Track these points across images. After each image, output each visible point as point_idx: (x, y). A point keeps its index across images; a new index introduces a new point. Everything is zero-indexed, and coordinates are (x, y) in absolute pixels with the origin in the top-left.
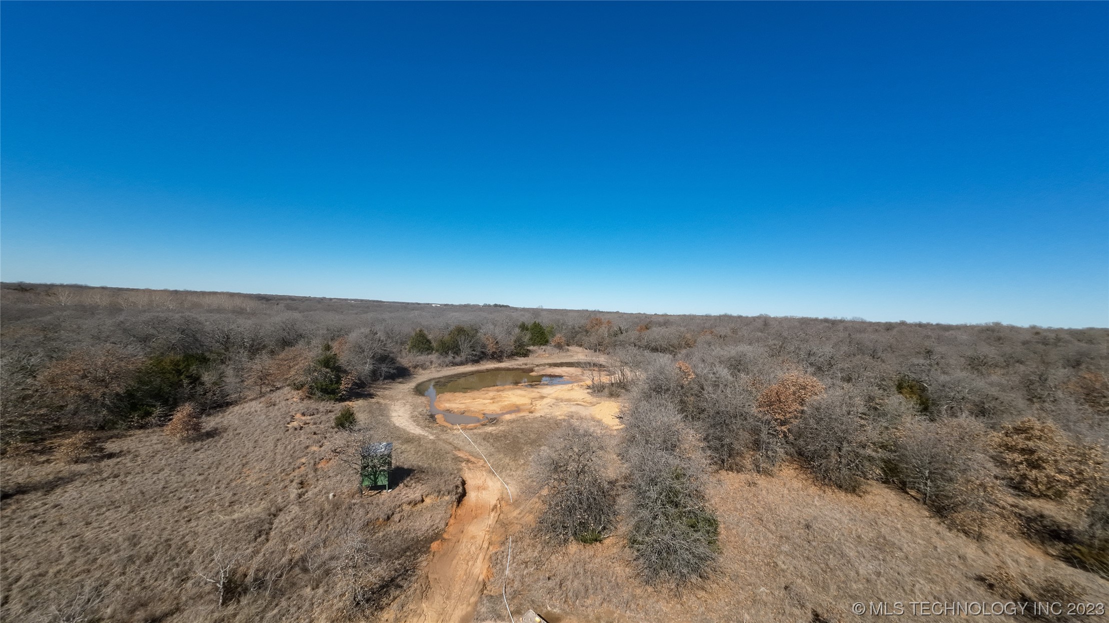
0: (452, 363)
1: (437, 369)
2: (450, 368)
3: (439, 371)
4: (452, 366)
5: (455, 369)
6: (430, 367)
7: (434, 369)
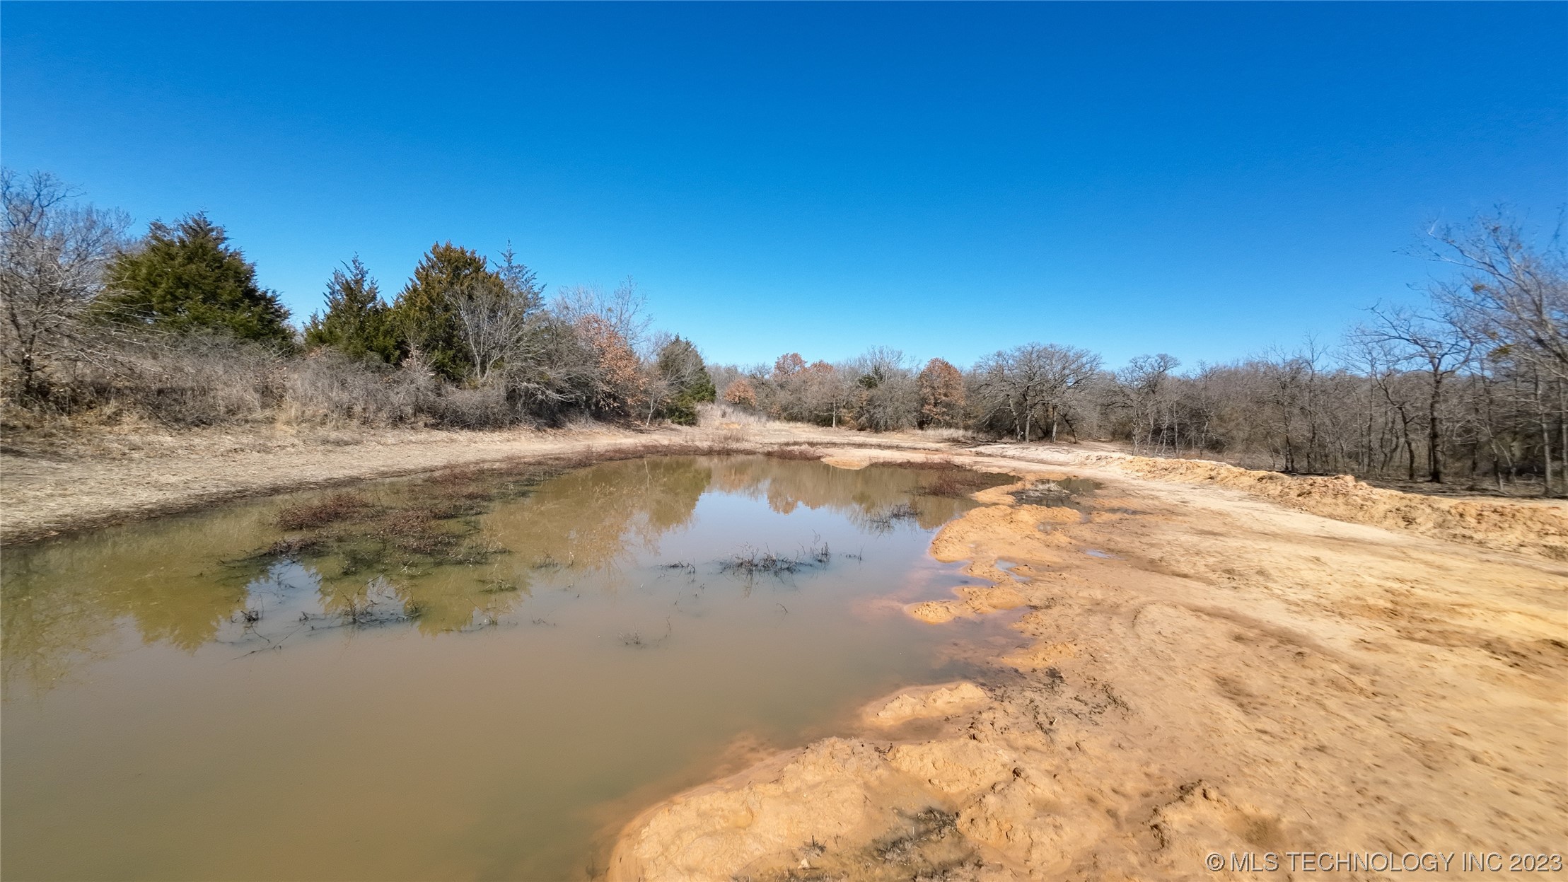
0: (432, 411)
1: (322, 432)
2: (423, 436)
3: (338, 443)
4: (435, 426)
5: (452, 441)
6: (258, 414)
7: (292, 431)
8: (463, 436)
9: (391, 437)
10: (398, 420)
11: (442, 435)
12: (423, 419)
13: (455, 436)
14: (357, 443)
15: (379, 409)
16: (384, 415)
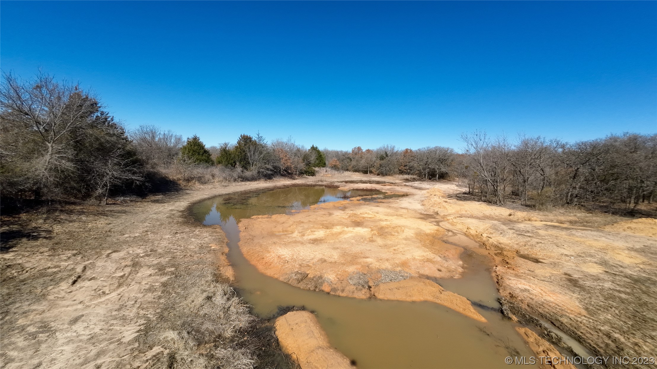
1: (223, 184)
2: (240, 184)
3: (226, 186)
4: (242, 181)
5: (246, 184)
6: (212, 181)
7: (218, 184)
8: (248, 183)
9: (234, 184)
10: (235, 180)
11: (243, 183)
12: (240, 179)
13: (246, 183)
14: (228, 186)
15: (231, 178)
16: (232, 179)
